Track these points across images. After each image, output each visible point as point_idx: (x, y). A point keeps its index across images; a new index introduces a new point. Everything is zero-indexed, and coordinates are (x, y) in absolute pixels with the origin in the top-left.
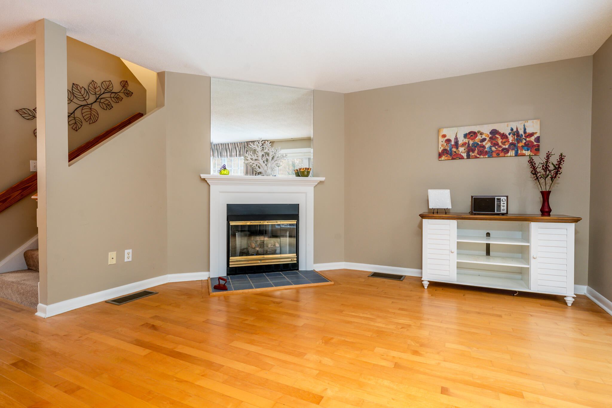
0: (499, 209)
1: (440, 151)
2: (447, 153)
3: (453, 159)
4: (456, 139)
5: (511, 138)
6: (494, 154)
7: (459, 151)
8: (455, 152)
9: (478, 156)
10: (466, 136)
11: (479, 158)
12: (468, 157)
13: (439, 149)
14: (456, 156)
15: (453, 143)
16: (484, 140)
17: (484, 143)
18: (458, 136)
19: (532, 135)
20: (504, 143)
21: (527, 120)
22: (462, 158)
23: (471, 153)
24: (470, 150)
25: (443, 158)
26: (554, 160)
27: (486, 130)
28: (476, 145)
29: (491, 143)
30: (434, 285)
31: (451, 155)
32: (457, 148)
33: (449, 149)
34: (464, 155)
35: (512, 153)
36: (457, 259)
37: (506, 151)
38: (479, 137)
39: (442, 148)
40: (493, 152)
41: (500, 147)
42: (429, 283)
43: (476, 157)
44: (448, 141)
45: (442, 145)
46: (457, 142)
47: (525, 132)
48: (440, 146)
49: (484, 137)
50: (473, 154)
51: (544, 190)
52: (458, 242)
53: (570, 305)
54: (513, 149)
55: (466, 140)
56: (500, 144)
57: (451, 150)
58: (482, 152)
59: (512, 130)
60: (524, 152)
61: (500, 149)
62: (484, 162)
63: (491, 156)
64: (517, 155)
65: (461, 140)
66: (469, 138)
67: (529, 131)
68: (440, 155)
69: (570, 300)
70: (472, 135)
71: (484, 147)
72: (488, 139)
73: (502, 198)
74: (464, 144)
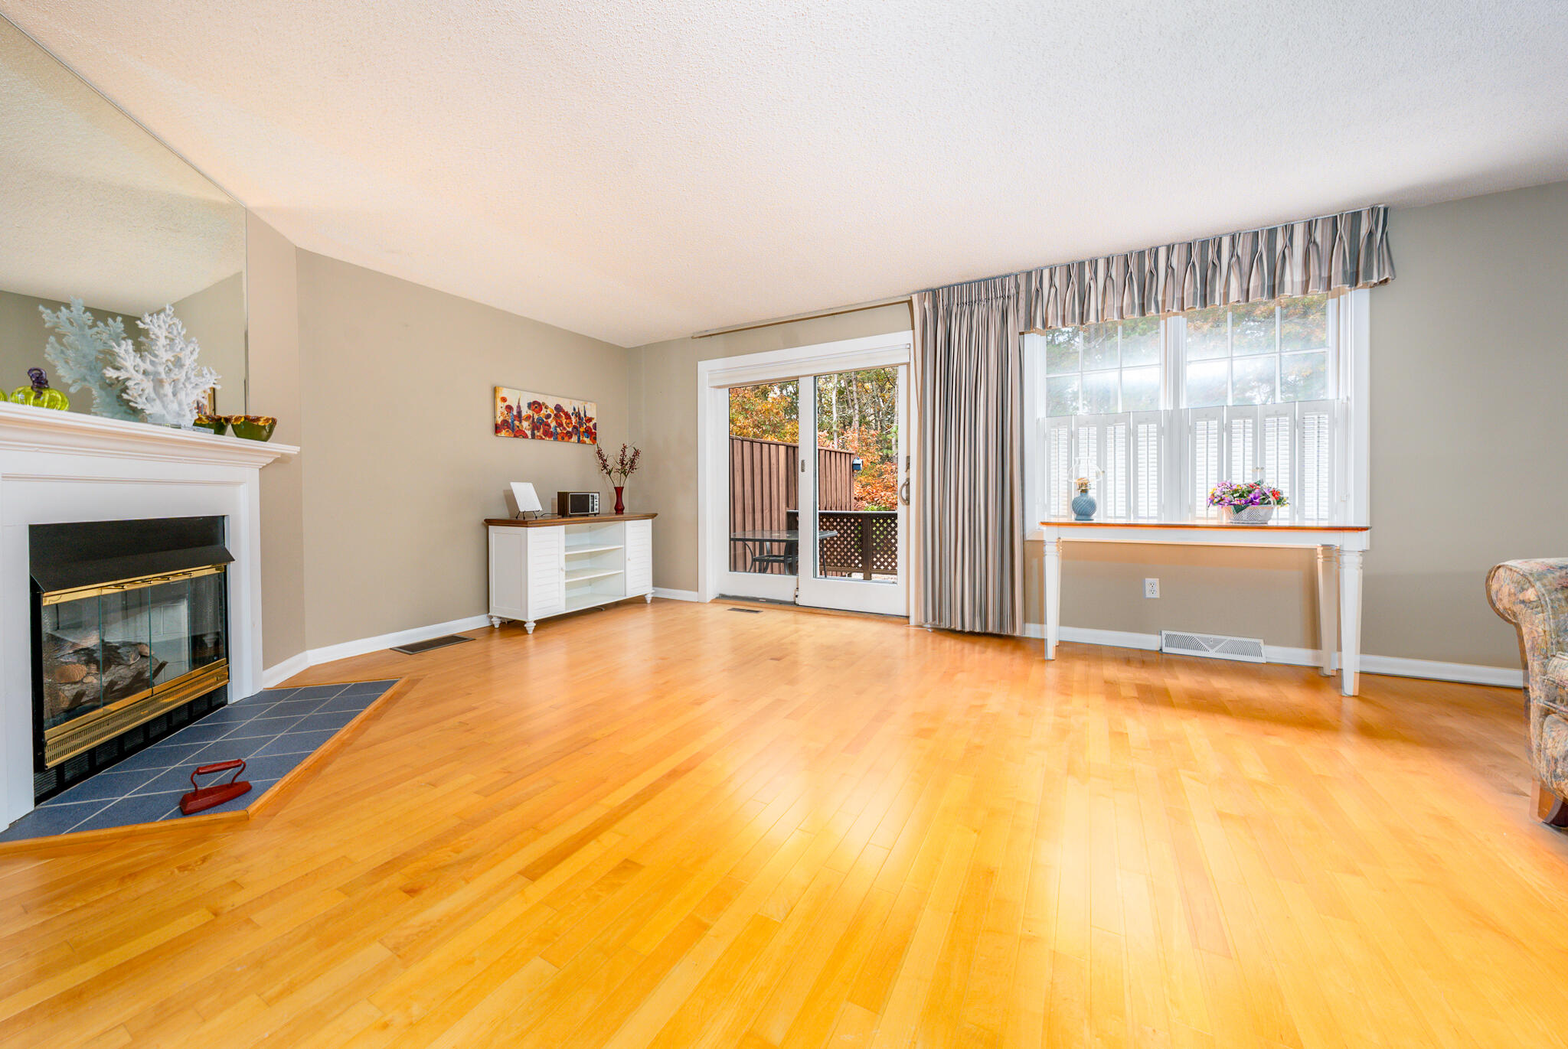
0: (593, 509)
1: (499, 421)
2: (508, 428)
3: (515, 436)
4: (519, 407)
5: (574, 419)
6: (560, 437)
7: (522, 426)
8: (518, 427)
9: (543, 437)
10: (530, 405)
11: (544, 439)
12: (533, 436)
13: (498, 418)
14: (519, 433)
15: (515, 413)
16: (548, 416)
17: (549, 421)
18: (521, 404)
19: (590, 420)
20: (567, 424)
21: (586, 402)
22: (526, 436)
23: (536, 432)
24: (535, 427)
25: (503, 433)
26: (629, 453)
27: (551, 403)
28: (541, 421)
29: (557, 422)
30: (542, 624)
31: (513, 430)
32: (520, 422)
33: (510, 421)
34: (529, 433)
35: (575, 438)
36: (566, 579)
37: (569, 435)
38: (544, 412)
39: (502, 418)
40: (558, 434)
41: (564, 429)
42: (535, 624)
43: (542, 438)
44: (509, 408)
45: (502, 413)
46: (519, 412)
47: (585, 416)
48: (499, 414)
49: (549, 412)
50: (538, 434)
51: (617, 485)
52: (566, 556)
53: (649, 602)
54: (576, 434)
55: (530, 413)
56: (565, 425)
57: (513, 422)
58: (548, 434)
59: (574, 409)
60: (585, 439)
61: (565, 432)
62: (549, 444)
63: (556, 439)
64: (579, 441)
65: (525, 412)
66: (533, 410)
67: (589, 415)
68: (497, 429)
69: (649, 599)
70: (536, 406)
71: (549, 425)
72: (553, 416)
73: (595, 495)
74: (528, 417)
